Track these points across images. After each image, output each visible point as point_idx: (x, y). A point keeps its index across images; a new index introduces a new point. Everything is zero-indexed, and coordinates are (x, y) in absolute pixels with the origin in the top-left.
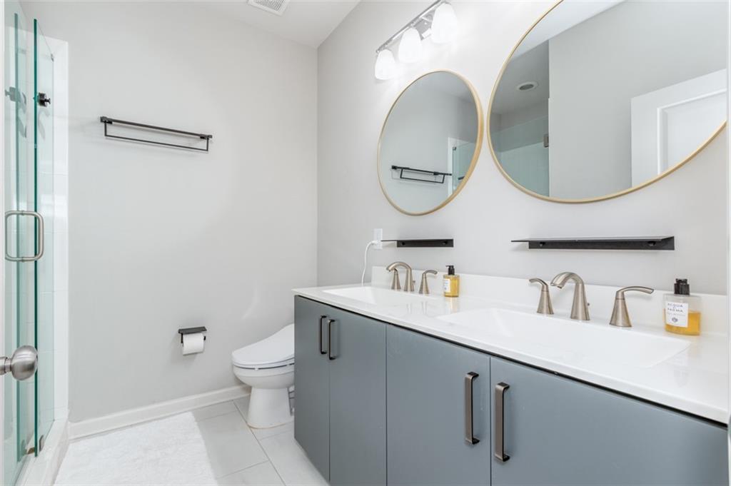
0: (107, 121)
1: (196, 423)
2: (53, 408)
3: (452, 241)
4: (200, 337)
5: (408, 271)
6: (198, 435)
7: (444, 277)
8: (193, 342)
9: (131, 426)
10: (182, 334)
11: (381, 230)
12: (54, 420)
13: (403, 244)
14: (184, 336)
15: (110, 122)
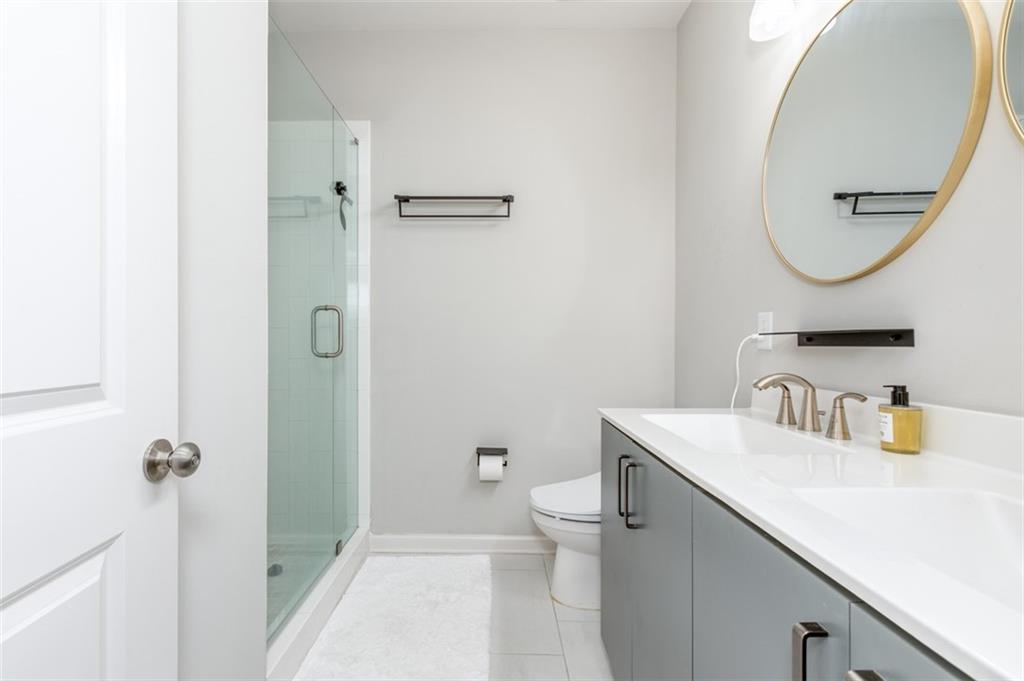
0: (403, 200)
1: (490, 572)
2: (357, 514)
3: (910, 333)
4: (498, 461)
5: (806, 392)
6: (487, 588)
7: (882, 408)
8: (491, 466)
9: (427, 554)
10: (479, 455)
11: (771, 314)
12: (358, 527)
13: (809, 339)
14: (481, 457)
15: (406, 199)
